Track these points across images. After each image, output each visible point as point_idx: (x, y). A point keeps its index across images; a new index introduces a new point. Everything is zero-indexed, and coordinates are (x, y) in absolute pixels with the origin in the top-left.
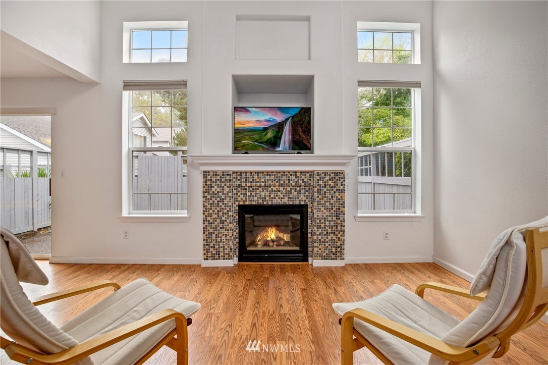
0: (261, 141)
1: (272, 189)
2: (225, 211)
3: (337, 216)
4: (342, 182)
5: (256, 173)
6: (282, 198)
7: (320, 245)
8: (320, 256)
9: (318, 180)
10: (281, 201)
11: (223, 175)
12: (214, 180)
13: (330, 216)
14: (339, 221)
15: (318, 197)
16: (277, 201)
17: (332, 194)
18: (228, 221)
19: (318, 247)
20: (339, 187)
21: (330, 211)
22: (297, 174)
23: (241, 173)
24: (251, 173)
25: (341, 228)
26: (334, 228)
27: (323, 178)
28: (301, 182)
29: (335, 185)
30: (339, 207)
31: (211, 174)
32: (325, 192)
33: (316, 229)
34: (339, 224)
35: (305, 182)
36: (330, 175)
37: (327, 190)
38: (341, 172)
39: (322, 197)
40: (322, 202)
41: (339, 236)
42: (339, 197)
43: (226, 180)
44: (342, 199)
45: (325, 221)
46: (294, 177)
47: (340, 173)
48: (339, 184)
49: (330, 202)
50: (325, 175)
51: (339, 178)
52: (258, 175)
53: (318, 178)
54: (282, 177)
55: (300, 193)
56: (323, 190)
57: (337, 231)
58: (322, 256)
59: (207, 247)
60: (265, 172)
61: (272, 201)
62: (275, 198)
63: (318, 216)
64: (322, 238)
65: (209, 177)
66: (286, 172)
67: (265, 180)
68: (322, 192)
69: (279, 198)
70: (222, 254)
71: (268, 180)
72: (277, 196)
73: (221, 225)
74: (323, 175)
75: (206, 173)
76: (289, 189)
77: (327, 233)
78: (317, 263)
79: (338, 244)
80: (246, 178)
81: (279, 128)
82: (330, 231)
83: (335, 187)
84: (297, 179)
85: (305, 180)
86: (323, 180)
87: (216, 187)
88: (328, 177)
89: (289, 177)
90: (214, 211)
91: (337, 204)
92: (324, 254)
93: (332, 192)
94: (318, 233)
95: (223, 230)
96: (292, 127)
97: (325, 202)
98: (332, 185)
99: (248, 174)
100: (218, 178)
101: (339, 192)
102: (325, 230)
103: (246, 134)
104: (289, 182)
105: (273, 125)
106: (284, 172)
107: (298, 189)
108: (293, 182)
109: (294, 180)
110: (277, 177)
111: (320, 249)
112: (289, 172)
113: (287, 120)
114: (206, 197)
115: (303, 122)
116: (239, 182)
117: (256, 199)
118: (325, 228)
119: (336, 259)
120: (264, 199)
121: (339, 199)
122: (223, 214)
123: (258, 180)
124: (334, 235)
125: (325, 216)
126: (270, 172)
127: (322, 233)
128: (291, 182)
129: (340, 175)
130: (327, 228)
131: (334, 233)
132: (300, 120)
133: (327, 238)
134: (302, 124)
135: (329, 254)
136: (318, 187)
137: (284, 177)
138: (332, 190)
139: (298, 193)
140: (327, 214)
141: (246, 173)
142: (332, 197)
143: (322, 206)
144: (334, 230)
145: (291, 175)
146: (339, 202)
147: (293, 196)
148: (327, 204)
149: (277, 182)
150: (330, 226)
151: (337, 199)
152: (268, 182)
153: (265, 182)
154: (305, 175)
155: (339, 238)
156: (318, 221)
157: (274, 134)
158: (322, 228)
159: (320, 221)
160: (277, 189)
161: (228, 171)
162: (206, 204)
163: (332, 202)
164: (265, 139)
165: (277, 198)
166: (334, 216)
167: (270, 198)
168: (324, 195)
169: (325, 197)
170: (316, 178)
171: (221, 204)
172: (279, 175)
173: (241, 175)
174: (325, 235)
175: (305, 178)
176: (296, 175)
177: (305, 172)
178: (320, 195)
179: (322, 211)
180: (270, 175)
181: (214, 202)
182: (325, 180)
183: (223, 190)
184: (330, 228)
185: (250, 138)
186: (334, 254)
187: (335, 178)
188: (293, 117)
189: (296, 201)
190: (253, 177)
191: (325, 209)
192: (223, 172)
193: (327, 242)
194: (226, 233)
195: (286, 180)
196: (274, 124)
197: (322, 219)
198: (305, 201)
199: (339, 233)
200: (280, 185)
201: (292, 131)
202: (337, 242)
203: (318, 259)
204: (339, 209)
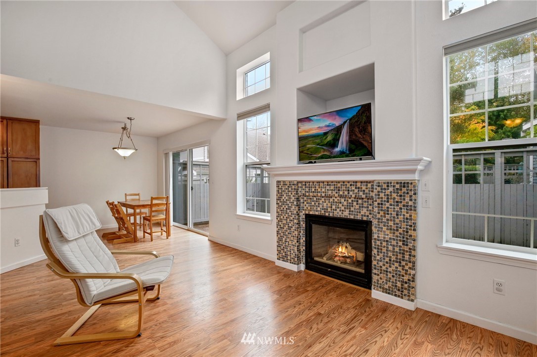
0: (322, 144)
1: (334, 200)
2: (292, 218)
3: (404, 241)
4: (411, 196)
5: (317, 182)
6: (343, 211)
7: (381, 273)
8: (380, 287)
9: (379, 192)
10: (342, 213)
11: (290, 184)
12: (283, 188)
13: (394, 239)
14: (406, 248)
15: (379, 213)
16: (338, 214)
17: (397, 211)
18: (294, 228)
19: (378, 275)
20: (407, 203)
21: (394, 233)
22: (358, 184)
23: (305, 182)
24: (313, 182)
25: (409, 259)
26: (400, 256)
27: (385, 189)
28: (361, 193)
29: (400, 199)
30: (407, 229)
31: (282, 183)
32: (388, 208)
33: (376, 253)
34: (407, 252)
35: (366, 194)
36: (394, 186)
37: (391, 205)
38: (410, 182)
39: (384, 213)
40: (384, 220)
41: (407, 268)
42: (407, 216)
43: (292, 189)
44: (411, 219)
45: (387, 244)
46: (353, 188)
47: (408, 183)
48: (407, 199)
49: (394, 221)
50: (388, 186)
51: (407, 190)
52: (319, 185)
53: (379, 189)
54: (341, 188)
55: (363, 207)
56: (385, 205)
57: (403, 260)
58: (383, 288)
59: (279, 249)
60: (326, 182)
61: (333, 213)
62: (336, 210)
63: (378, 237)
64: (384, 265)
65: (280, 187)
66: (346, 182)
67: (325, 190)
68: (384, 207)
69: (340, 211)
70: (289, 258)
71: (328, 190)
72: (338, 208)
73: (289, 231)
74: (385, 186)
75: (278, 182)
76: (350, 201)
77: (390, 260)
78: (377, 294)
79: (406, 278)
80: (309, 187)
81: (338, 131)
82: (393, 258)
83: (401, 202)
84: (357, 190)
85: (367, 191)
86: (385, 193)
87: (285, 195)
88: (391, 189)
89: (349, 187)
90: (283, 217)
91: (404, 225)
92: (386, 287)
93: (397, 208)
94: (378, 258)
95: (290, 236)
96: (350, 129)
97: (388, 220)
98: (398, 199)
99: (311, 184)
100: (287, 187)
101: (407, 209)
102: (387, 257)
103: (310, 139)
104: (349, 193)
105: (332, 130)
106: (344, 182)
107: (360, 201)
108: (353, 194)
109: (354, 190)
110: (337, 188)
111: (381, 278)
112: (349, 182)
113: (345, 123)
114: (279, 204)
115: (360, 123)
116: (303, 192)
117: (319, 209)
118: (387, 253)
119: (402, 298)
120: (326, 210)
121: (407, 219)
122: (290, 220)
123: (319, 190)
124: (400, 266)
125: (387, 238)
126: (330, 182)
127: (384, 259)
128: (351, 193)
129: (408, 187)
130: (390, 254)
131: (400, 263)
132: (357, 122)
133: (390, 267)
134: (360, 124)
135: (392, 289)
136: (379, 201)
137: (344, 188)
138: (398, 205)
139: (360, 207)
140: (391, 236)
141: (309, 182)
142: (397, 215)
143: (384, 226)
144: (400, 259)
145: (351, 185)
146: (407, 222)
147: (355, 209)
148: (391, 223)
149: (336, 193)
150: (393, 252)
151: (404, 218)
152: (328, 192)
153: (326, 192)
154: (367, 185)
155: (407, 271)
156: (378, 243)
157: (333, 137)
158: (384, 252)
159: (381, 243)
160: (338, 200)
161: (293, 181)
162: (279, 210)
163: (397, 221)
164: (325, 142)
165: (338, 210)
166: (400, 241)
167: (331, 210)
168: (387, 212)
169: (388, 214)
170: (376, 189)
171: (288, 211)
172: (339, 185)
173: (306, 185)
174: (387, 263)
175: (367, 189)
176: (356, 185)
177: (367, 182)
178: (382, 210)
179: (384, 232)
180: (330, 185)
181: (283, 209)
182: (388, 192)
183: (290, 198)
184: (393, 255)
185: (313, 143)
186: (399, 290)
187: (401, 190)
188: (350, 120)
189: (357, 215)
190: (315, 187)
191: (387, 229)
192: (290, 182)
193: (390, 272)
194: (292, 238)
195: (346, 191)
196: (333, 128)
197: (384, 241)
198: (368, 216)
199: (407, 264)
200: (341, 196)
201: (349, 132)
202: (403, 276)
203: (377, 290)
204: (407, 232)
